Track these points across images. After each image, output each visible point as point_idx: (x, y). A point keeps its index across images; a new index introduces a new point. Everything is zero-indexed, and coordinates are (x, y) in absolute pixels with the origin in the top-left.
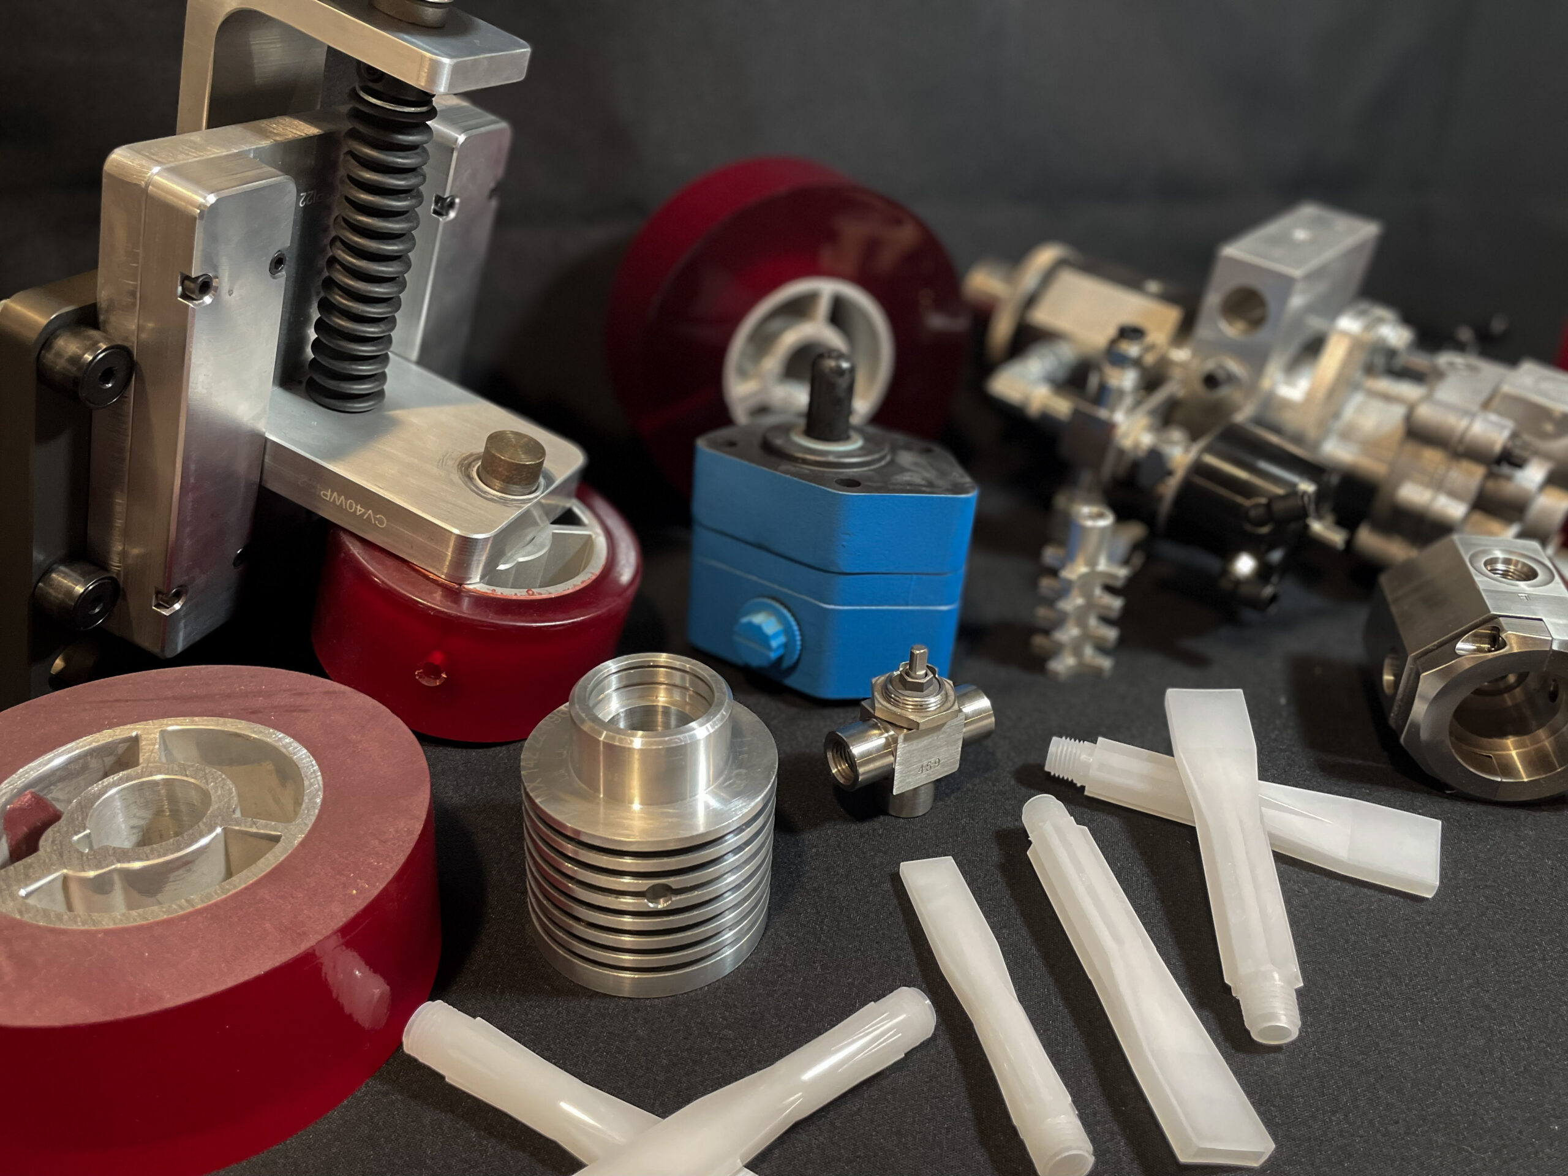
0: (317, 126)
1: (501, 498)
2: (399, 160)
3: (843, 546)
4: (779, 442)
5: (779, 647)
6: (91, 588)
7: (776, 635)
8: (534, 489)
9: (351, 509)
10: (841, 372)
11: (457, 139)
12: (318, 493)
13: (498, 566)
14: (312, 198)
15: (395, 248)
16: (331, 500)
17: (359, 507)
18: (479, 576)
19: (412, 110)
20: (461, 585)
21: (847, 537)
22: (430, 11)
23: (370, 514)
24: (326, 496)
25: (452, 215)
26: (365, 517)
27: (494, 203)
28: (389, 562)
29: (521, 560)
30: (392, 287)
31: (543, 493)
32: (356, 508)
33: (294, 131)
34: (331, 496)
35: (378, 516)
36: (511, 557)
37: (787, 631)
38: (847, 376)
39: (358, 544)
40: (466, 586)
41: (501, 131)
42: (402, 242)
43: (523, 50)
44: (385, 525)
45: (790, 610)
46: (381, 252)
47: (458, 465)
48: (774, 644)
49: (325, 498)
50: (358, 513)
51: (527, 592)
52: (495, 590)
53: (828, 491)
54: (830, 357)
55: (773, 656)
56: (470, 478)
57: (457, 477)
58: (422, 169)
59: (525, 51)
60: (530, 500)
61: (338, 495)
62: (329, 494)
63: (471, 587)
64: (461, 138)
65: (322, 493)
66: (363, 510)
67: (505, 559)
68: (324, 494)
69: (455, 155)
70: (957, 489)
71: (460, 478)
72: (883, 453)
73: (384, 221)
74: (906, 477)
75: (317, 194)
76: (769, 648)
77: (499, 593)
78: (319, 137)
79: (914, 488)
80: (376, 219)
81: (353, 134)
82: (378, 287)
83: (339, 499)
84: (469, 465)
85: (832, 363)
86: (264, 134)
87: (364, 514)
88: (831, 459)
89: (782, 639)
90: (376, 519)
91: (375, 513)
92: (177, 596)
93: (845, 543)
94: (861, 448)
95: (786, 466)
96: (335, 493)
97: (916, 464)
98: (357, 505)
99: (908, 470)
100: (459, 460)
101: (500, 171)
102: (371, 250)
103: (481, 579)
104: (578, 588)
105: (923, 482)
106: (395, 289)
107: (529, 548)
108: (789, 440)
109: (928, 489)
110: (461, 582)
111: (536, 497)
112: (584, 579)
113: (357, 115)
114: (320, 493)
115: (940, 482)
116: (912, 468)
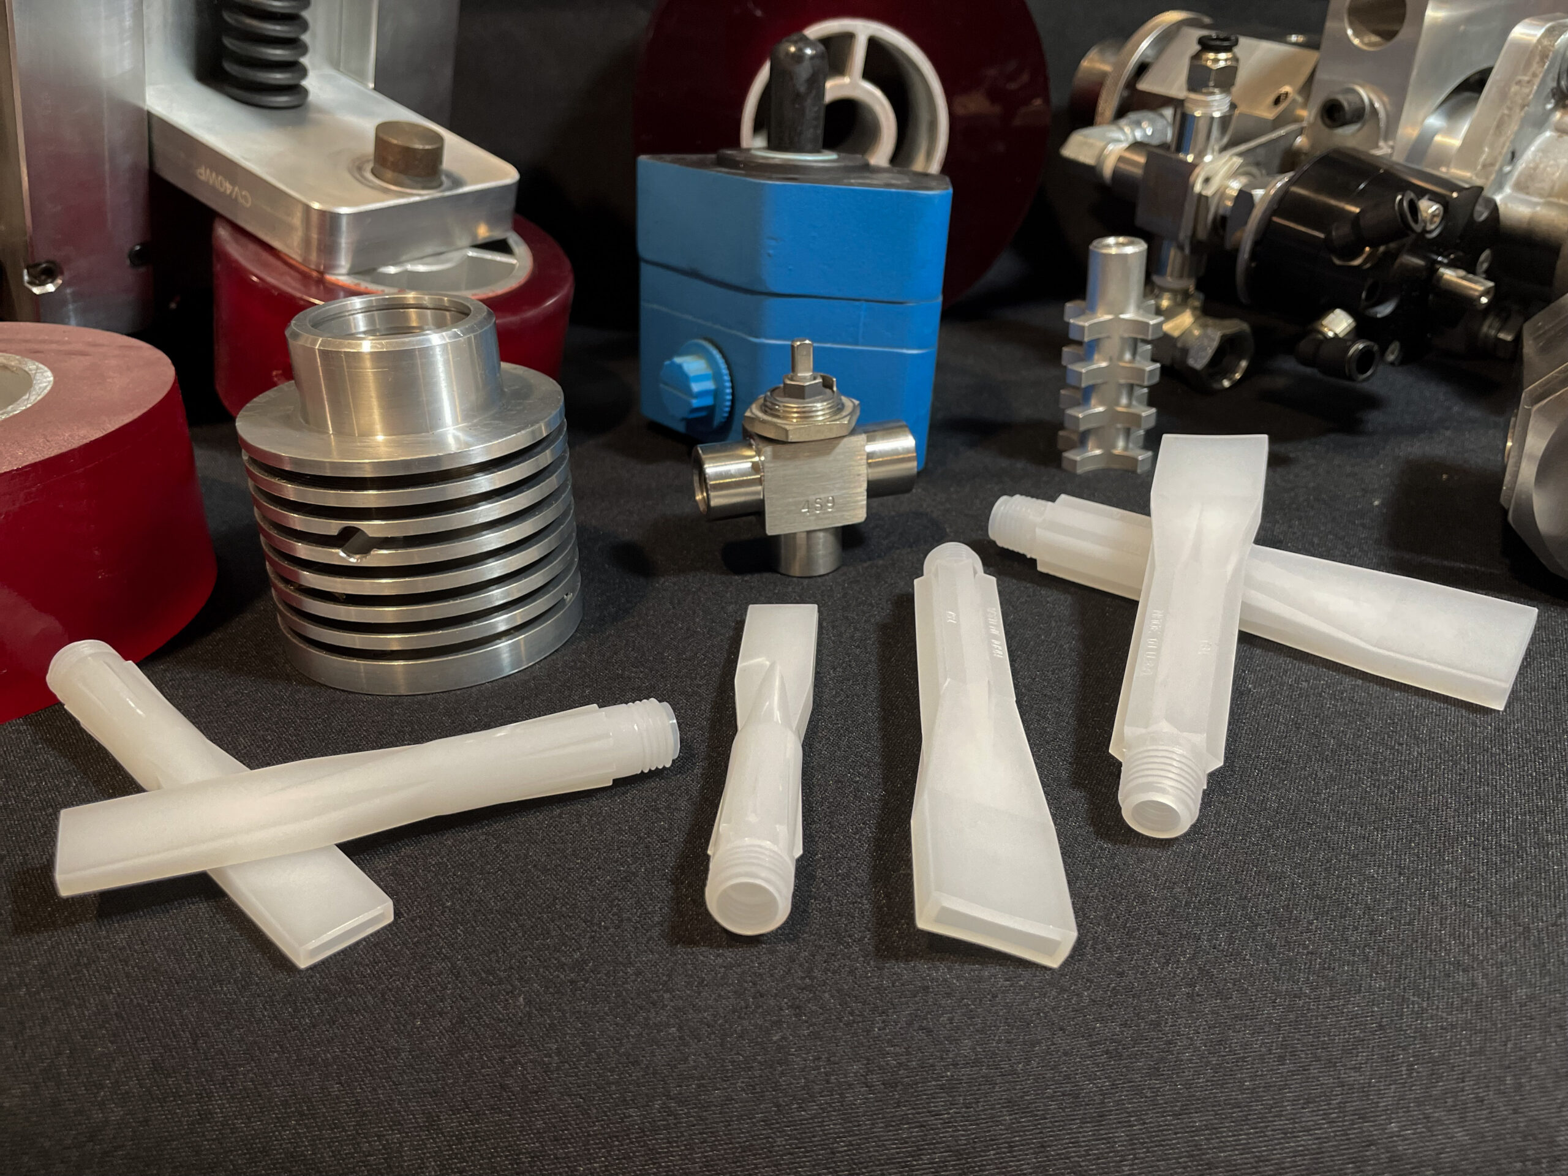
3: (769, 255)
9: (222, 187)
12: (193, 172)
13: (378, 268)
16: (205, 178)
17: (227, 184)
18: (345, 270)
20: (323, 275)
21: (773, 243)
24: (201, 174)
26: (233, 196)
28: (253, 247)
29: (413, 268)
31: (443, 192)
32: (226, 187)
35: (244, 194)
36: (401, 263)
37: (717, 377)
39: (229, 228)
40: (327, 276)
44: (249, 203)
45: (721, 351)
47: (354, 159)
48: (694, 389)
49: (200, 177)
50: (227, 191)
53: (750, 182)
55: (694, 403)
56: (360, 169)
60: (421, 194)
61: (211, 172)
62: (203, 172)
63: (332, 278)
65: (198, 171)
66: (232, 188)
67: (393, 263)
68: (199, 173)
76: (690, 395)
83: (211, 177)
84: (368, 161)
87: (232, 192)
90: (242, 196)
91: (242, 190)
92: (49, 275)
93: (771, 252)
96: (209, 171)
98: (226, 181)
100: (358, 155)
103: (347, 272)
111: (430, 194)
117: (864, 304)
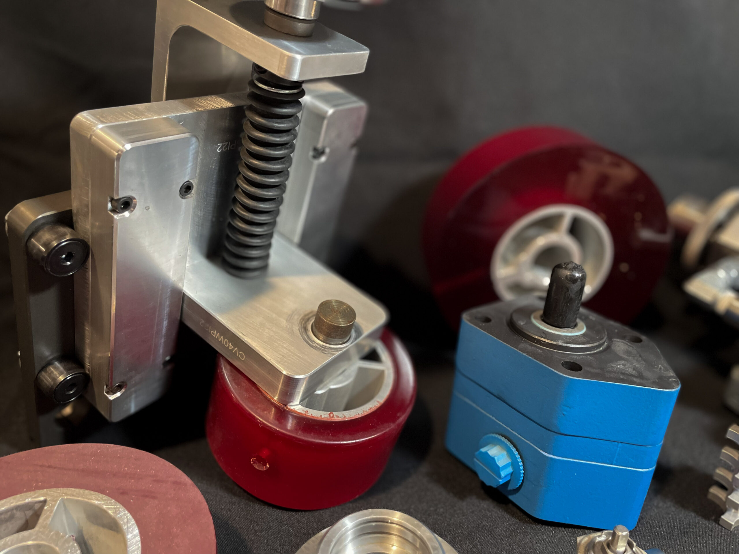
0: (232, 102)
1: (322, 346)
2: (277, 125)
3: (564, 415)
4: (521, 323)
5: (506, 476)
6: (69, 378)
7: (505, 467)
8: (345, 341)
9: (226, 345)
10: (574, 280)
11: (327, 112)
12: (209, 332)
13: (315, 391)
14: (227, 146)
15: (273, 180)
16: (216, 337)
17: (230, 344)
18: (299, 401)
19: (287, 92)
20: (286, 405)
21: (567, 409)
22: (300, 24)
23: (236, 350)
24: (214, 334)
25: (323, 159)
26: (233, 352)
27: (354, 152)
29: (332, 387)
30: (271, 204)
31: (352, 343)
32: (229, 345)
33: (215, 105)
34: (216, 335)
35: (240, 353)
36: (326, 385)
37: (514, 463)
38: (579, 283)
39: (228, 367)
40: (289, 407)
41: (360, 108)
42: (280, 177)
43: (362, 52)
44: (244, 359)
45: (517, 449)
46: (263, 183)
47: (301, 320)
48: (503, 474)
49: (213, 335)
50: (230, 348)
51: (329, 414)
52: (307, 411)
53: (556, 373)
54: (566, 268)
55: (501, 482)
56: (305, 329)
57: (297, 328)
58: (296, 130)
59: (365, 53)
60: (342, 348)
61: (220, 335)
62: (215, 333)
63: (292, 408)
64: (330, 111)
65: (212, 332)
66: (233, 347)
67: (321, 386)
68: (212, 333)
69: (325, 122)
70: (663, 383)
71: (299, 329)
72: (601, 342)
73: (266, 163)
74: (620, 366)
75: (230, 145)
76: (499, 476)
77: (310, 414)
78: (231, 109)
79: (626, 378)
80: (261, 161)
81: (251, 108)
82: (262, 204)
83: (220, 338)
84: (308, 319)
85: (568, 273)
86: (191, 106)
87: (232, 350)
88: (560, 343)
89: (510, 470)
90: (239, 354)
91: (239, 350)
92: (120, 388)
93: (565, 413)
94: (584, 335)
95: (525, 345)
96: (218, 334)
97: (628, 353)
98: (229, 343)
99: (622, 359)
100: (302, 315)
101: (359, 132)
102: (256, 181)
103: (300, 402)
104: (366, 414)
105: (634, 373)
106: (274, 206)
107: (340, 378)
108: (530, 322)
109: (638, 381)
110: (285, 404)
111: (346, 347)
112: (371, 406)
113: (253, 96)
114: (210, 332)
115: (647, 374)
116: (625, 356)
117: (620, 445)
